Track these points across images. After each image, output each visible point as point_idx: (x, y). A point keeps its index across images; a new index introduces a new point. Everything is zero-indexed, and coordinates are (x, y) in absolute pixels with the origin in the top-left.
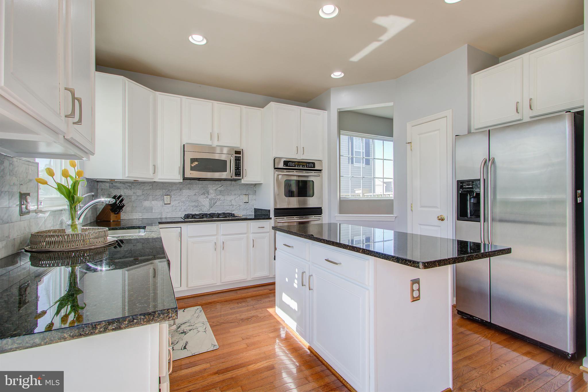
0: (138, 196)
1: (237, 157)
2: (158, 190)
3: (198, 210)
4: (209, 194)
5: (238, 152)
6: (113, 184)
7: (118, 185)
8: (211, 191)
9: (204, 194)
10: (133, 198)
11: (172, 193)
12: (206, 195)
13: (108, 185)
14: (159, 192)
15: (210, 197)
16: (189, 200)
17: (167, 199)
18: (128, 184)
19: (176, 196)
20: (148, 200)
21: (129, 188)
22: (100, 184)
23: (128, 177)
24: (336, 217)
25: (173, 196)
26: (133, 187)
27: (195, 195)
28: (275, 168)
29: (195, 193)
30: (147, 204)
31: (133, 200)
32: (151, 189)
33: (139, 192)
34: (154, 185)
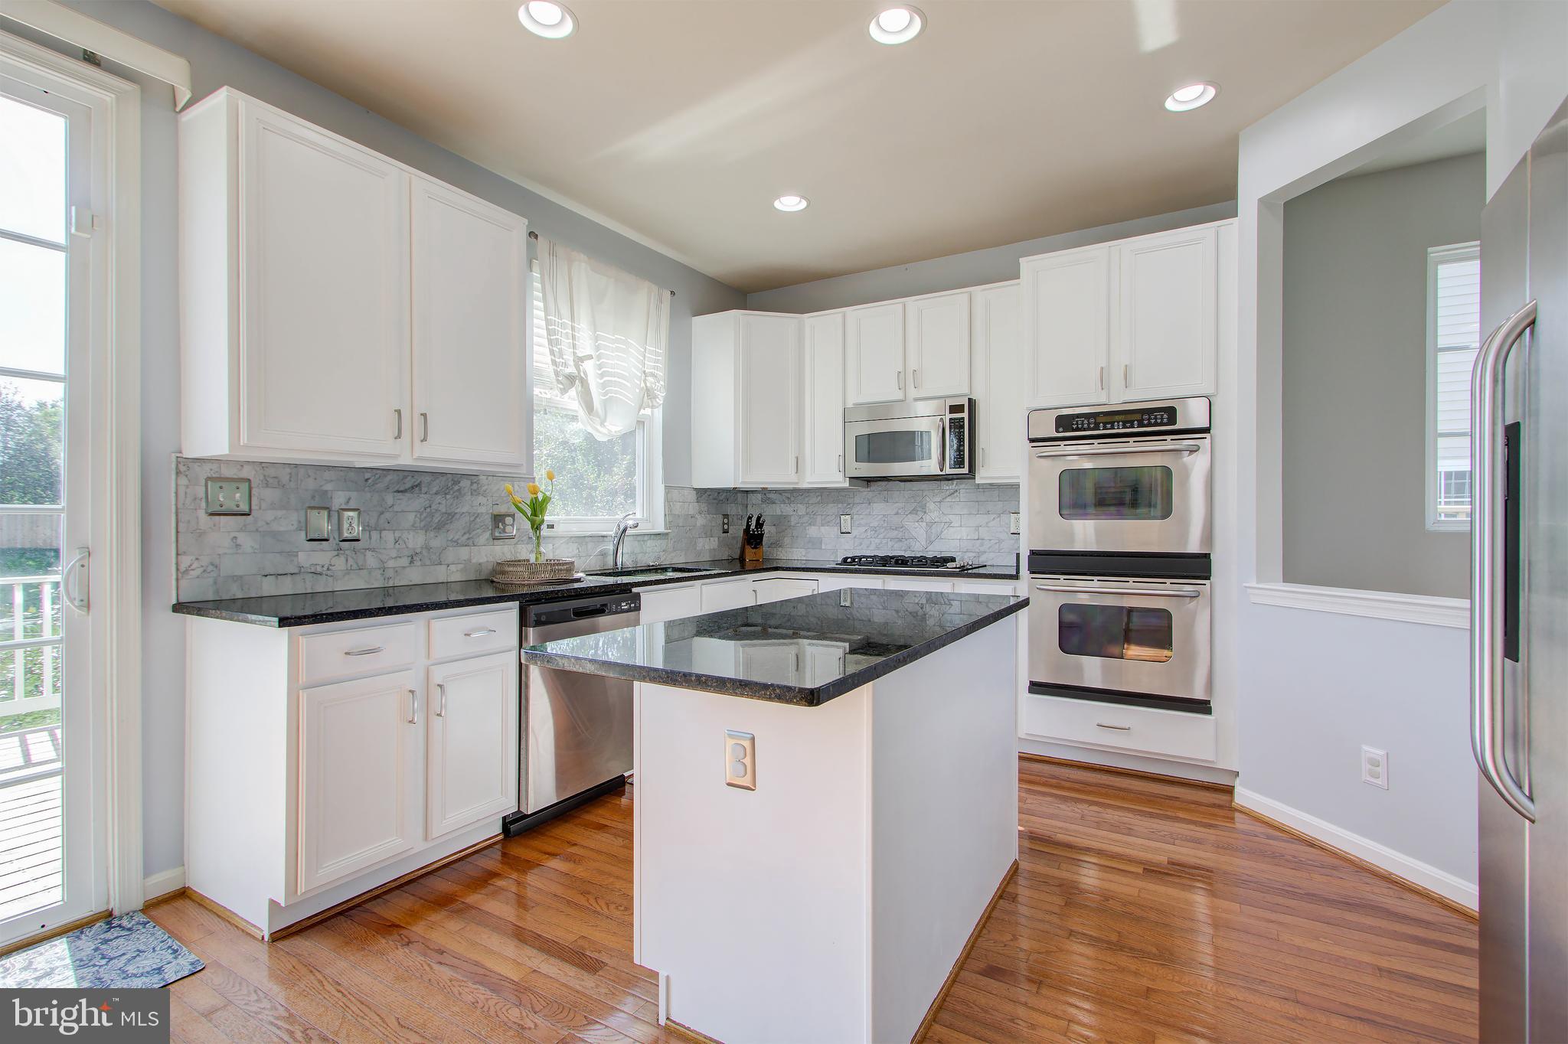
0: (800, 517)
1: (955, 419)
2: (832, 505)
3: (903, 548)
4: (925, 512)
5: (955, 409)
6: (767, 495)
7: (772, 496)
8: (931, 506)
9: (914, 511)
10: (793, 520)
11: (854, 511)
12: (920, 514)
13: (759, 496)
14: (832, 509)
15: (927, 518)
16: (886, 524)
17: (846, 520)
18: (786, 494)
19: (861, 516)
20: (814, 525)
21: (787, 501)
22: (750, 496)
23: (743, 483)
24: (1249, 590)
25: (855, 517)
26: (792, 499)
27: (897, 514)
28: (1032, 441)
29: (896, 511)
30: (813, 531)
31: (793, 524)
32: (818, 503)
33: (802, 509)
34: (825, 494)
